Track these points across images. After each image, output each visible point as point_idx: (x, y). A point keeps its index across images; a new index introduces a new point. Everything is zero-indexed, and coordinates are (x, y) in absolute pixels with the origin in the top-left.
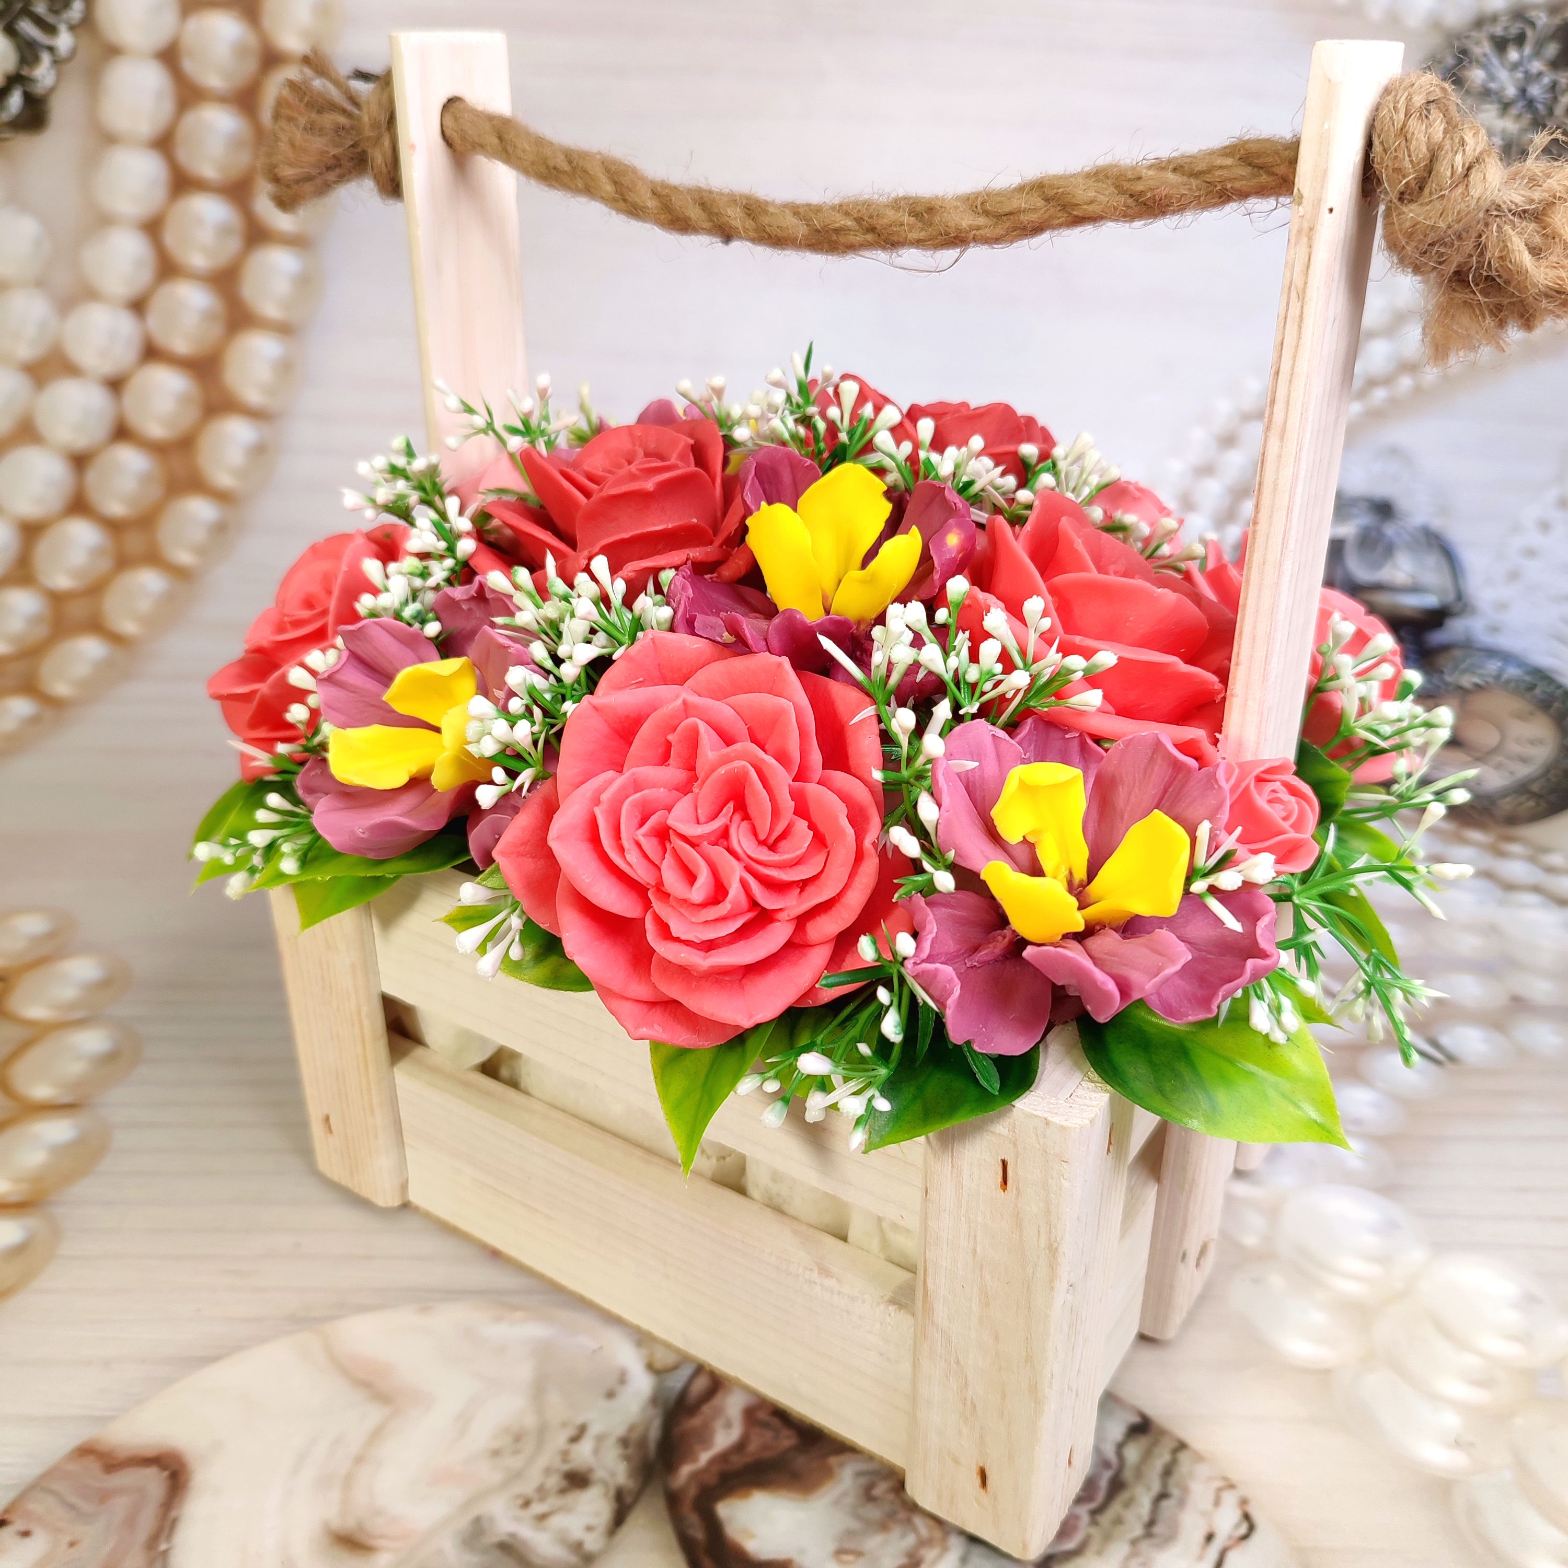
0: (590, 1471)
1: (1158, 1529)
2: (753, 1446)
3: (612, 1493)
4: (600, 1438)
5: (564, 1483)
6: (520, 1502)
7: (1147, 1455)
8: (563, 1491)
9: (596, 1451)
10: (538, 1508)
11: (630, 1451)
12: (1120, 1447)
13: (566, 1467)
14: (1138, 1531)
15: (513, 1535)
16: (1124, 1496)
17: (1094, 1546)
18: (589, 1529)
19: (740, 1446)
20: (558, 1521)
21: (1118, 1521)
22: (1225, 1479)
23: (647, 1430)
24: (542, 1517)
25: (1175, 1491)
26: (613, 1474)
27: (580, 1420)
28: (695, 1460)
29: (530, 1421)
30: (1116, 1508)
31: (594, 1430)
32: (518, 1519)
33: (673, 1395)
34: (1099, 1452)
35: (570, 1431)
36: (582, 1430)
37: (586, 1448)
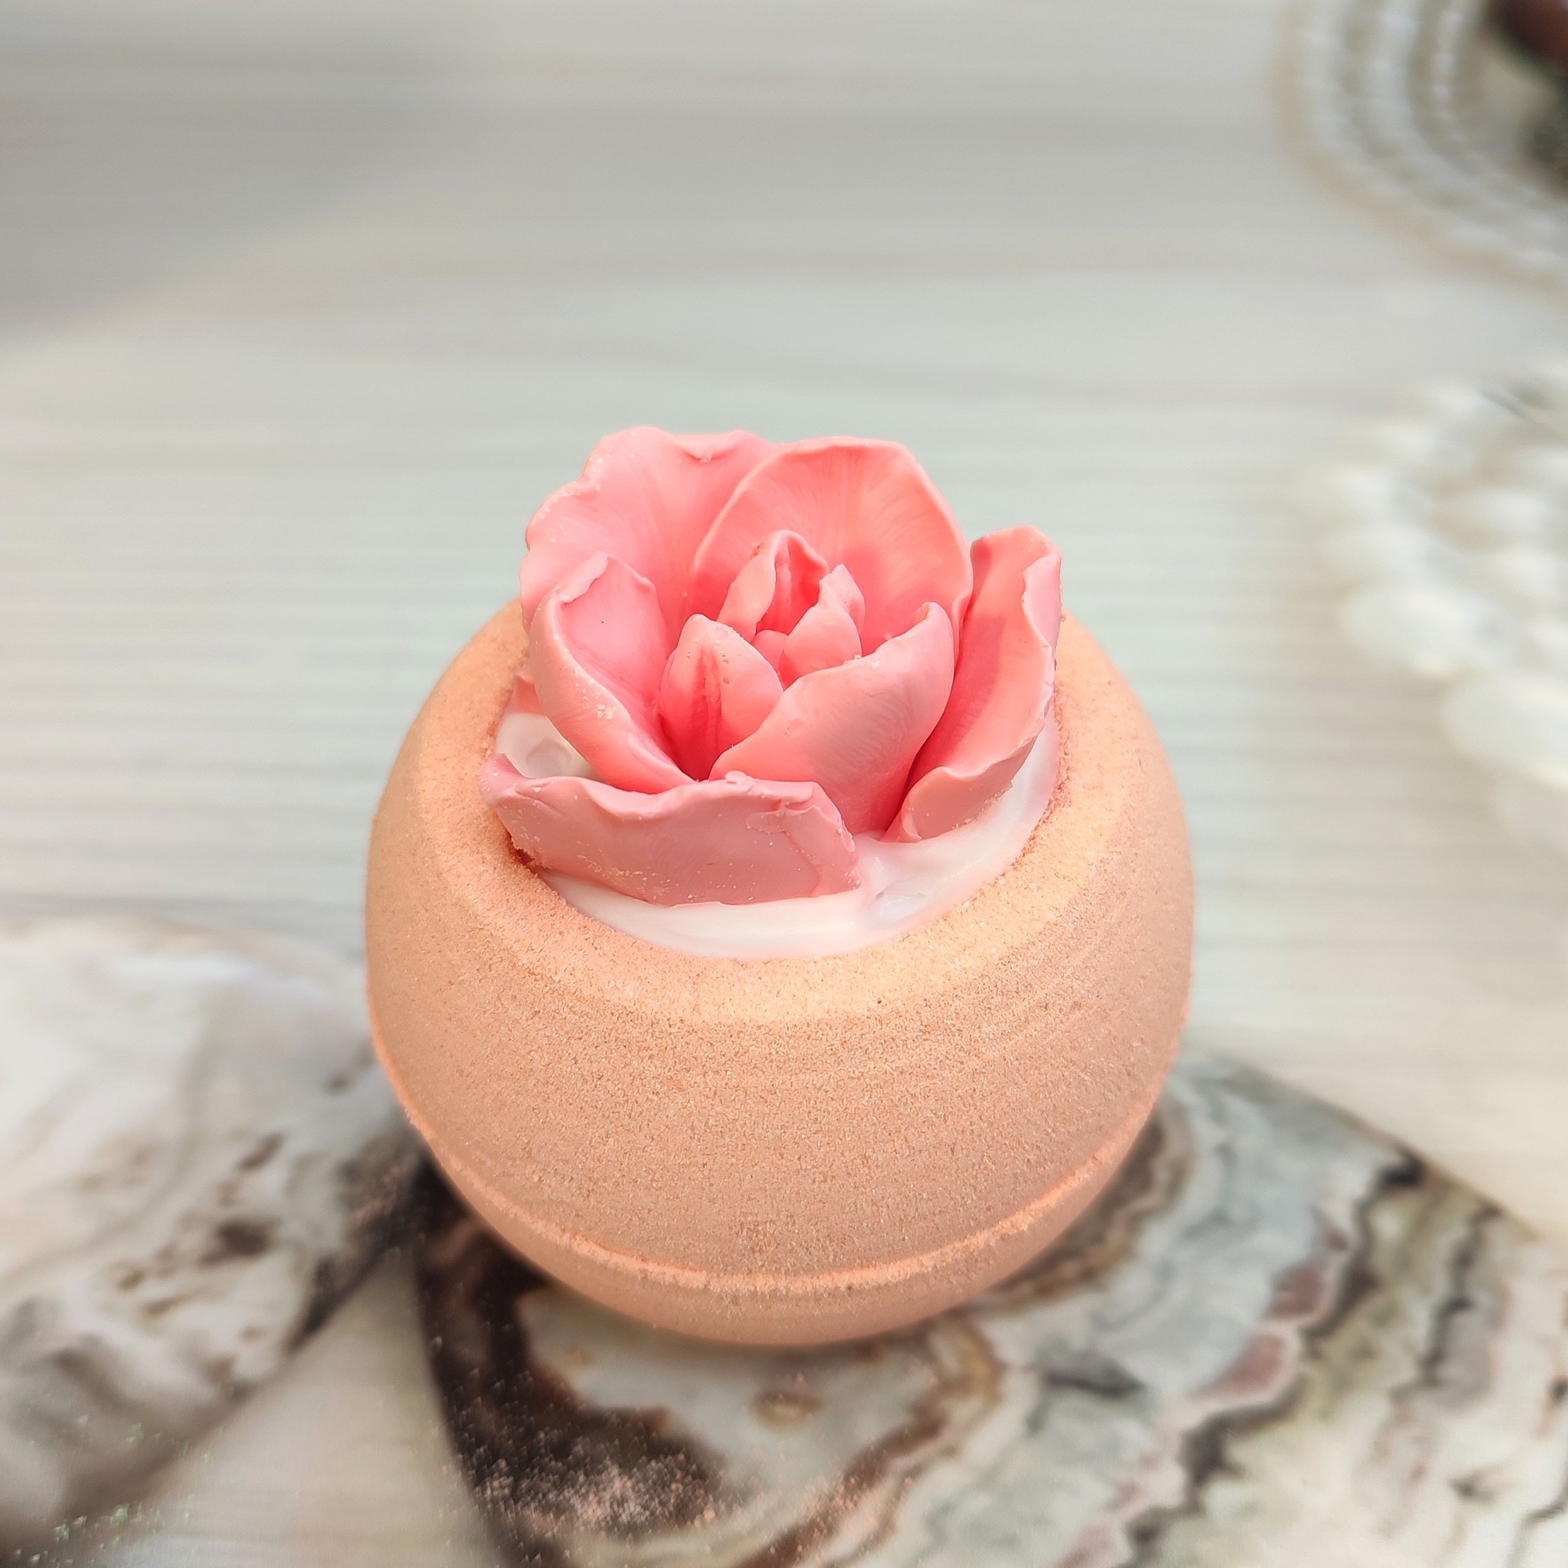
0: (273, 1223)
1: (1452, 1371)
3: (310, 1266)
4: (303, 1164)
5: (215, 1245)
6: (121, 1275)
7: (1421, 1227)
8: (211, 1260)
9: (292, 1187)
10: (153, 1290)
11: (357, 1190)
12: (1363, 1211)
13: (225, 1215)
14: (1406, 1372)
15: (92, 1341)
16: (1373, 1304)
17: (1315, 1401)
18: (251, 1334)
20: (190, 1318)
21: (1365, 1353)
25: (1481, 1297)
26: (316, 1233)
27: (269, 1128)
29: (171, 1128)
30: (1358, 1327)
31: (293, 1148)
32: (107, 1310)
34: (1319, 1217)
35: (245, 1149)
36: (270, 1146)
37: (269, 1178)
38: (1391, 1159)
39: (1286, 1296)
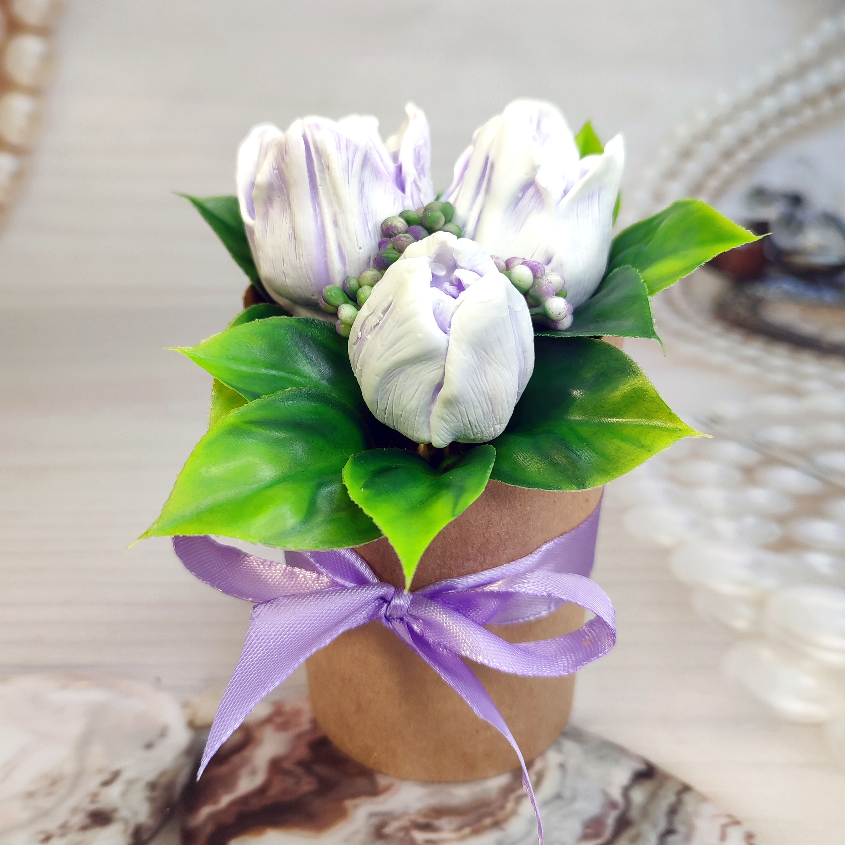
0: (115, 810)
2: (273, 792)
3: (131, 830)
4: (131, 783)
5: (87, 821)
6: (42, 837)
7: (653, 797)
8: (84, 828)
9: (124, 794)
11: (156, 793)
12: (626, 791)
13: (93, 807)
16: (630, 832)
19: (261, 791)
22: (729, 816)
25: (681, 828)
26: (135, 813)
27: (115, 767)
29: (69, 767)
31: (126, 776)
34: (605, 794)
35: (104, 777)
36: (116, 775)
37: (115, 791)
38: (640, 766)
39: (589, 831)
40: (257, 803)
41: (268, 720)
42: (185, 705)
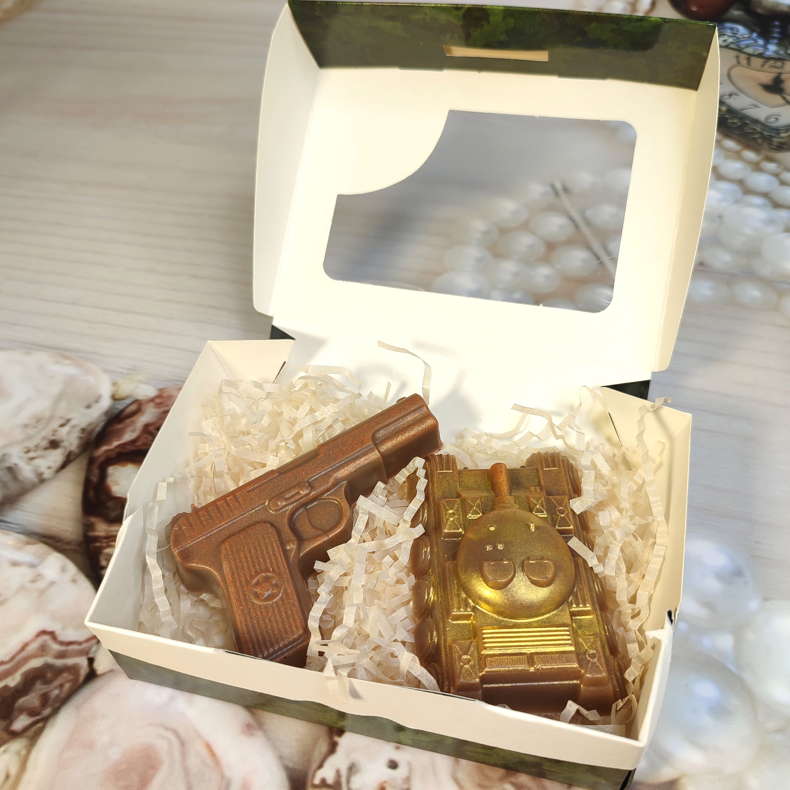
0: (62, 441)
2: (139, 443)
3: (66, 453)
4: (73, 427)
5: (48, 445)
6: (26, 450)
8: (46, 449)
9: (69, 433)
10: (32, 454)
11: (83, 435)
13: (53, 438)
15: (16, 465)
18: (49, 468)
19: (133, 442)
20: (37, 462)
23: (96, 426)
24: (32, 459)
26: (71, 445)
27: (69, 417)
28: (109, 445)
29: (48, 413)
31: (72, 423)
32: (21, 458)
33: (116, 412)
35: (62, 421)
36: (68, 421)
37: (65, 430)
40: (129, 448)
41: (152, 400)
42: (114, 384)
